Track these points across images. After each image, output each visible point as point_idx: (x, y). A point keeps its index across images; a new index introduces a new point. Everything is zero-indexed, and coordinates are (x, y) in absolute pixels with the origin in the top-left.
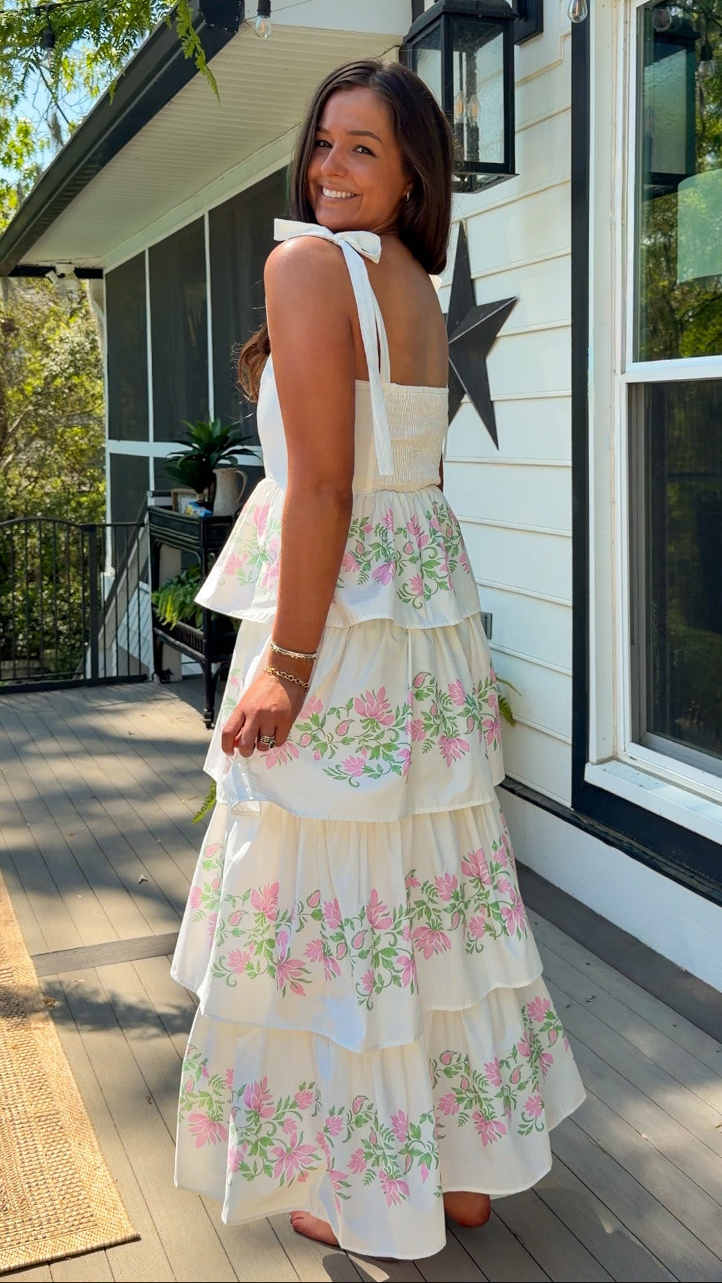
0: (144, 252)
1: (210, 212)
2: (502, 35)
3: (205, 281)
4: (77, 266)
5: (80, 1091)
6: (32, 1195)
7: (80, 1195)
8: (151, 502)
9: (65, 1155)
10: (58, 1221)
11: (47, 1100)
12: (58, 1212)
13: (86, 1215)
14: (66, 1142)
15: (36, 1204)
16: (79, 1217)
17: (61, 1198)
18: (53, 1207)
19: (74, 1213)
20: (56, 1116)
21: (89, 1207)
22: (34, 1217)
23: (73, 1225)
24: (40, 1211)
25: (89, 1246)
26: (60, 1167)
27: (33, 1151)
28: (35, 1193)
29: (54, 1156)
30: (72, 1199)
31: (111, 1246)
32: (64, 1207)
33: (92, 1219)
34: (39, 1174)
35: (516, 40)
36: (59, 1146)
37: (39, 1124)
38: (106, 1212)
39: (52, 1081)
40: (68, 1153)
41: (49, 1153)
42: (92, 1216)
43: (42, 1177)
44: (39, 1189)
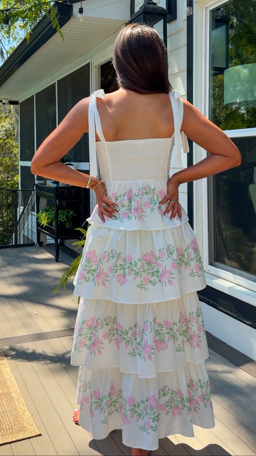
0: (34, 95)
1: (58, 81)
2: (163, 20)
3: (56, 106)
4: (10, 100)
5: (18, 385)
6: (3, 420)
7: (20, 420)
8: (36, 182)
9: (14, 407)
10: (13, 429)
11: (7, 388)
12: (13, 426)
13: (22, 427)
14: (14, 402)
15: (4, 423)
16: (20, 428)
17: (13, 421)
18: (10, 424)
19: (18, 426)
20: (10, 394)
21: (23, 424)
22: (4, 428)
23: (18, 430)
24: (6, 426)
25: (24, 437)
26: (12, 411)
27: (3, 405)
28: (4, 420)
29: (10, 407)
30: (17, 422)
31: (32, 437)
32: (14, 424)
33: (24, 428)
34: (5, 413)
35: (167, 21)
36: (12, 404)
37: (5, 396)
38: (29, 426)
39: (8, 382)
40: (15, 406)
41: (8, 406)
42: (24, 427)
43: (6, 414)
44: (5, 418)
